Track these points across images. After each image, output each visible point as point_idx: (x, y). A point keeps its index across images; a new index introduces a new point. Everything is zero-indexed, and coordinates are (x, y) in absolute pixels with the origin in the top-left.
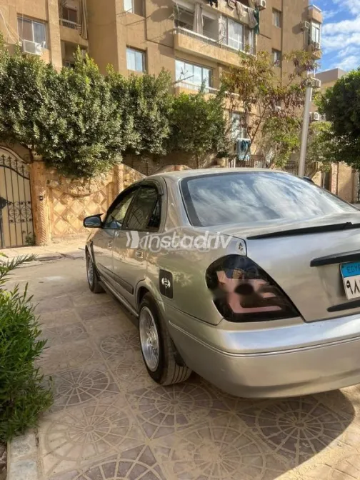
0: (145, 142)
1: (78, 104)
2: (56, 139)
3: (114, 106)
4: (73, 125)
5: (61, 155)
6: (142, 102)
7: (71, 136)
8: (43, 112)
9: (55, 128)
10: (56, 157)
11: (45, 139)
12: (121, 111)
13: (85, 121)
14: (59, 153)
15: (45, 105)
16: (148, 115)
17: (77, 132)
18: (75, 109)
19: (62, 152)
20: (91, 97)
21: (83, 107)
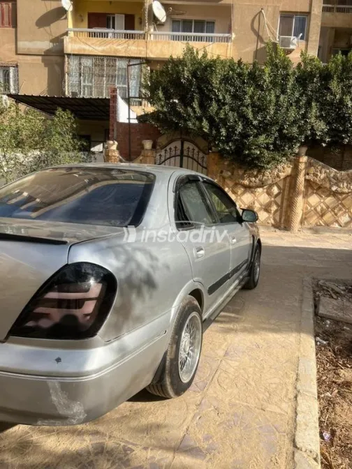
1: (251, 97)
2: (223, 132)
3: (297, 95)
4: (243, 117)
5: (230, 147)
6: (334, 85)
7: (240, 128)
8: (214, 106)
9: (224, 121)
10: (224, 149)
11: (214, 132)
12: (304, 99)
13: (255, 114)
14: (228, 145)
16: (341, 100)
17: (247, 123)
18: (248, 101)
19: (230, 144)
20: (270, 86)
21: (259, 99)
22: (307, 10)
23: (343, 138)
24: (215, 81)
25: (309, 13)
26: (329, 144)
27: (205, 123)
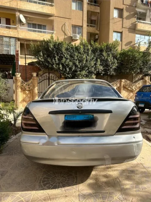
0: (105, 70)
1: (77, 56)
2: (68, 69)
3: (93, 56)
4: (74, 64)
5: (70, 75)
6: (104, 54)
7: (74, 68)
8: (64, 59)
9: (68, 65)
10: (68, 76)
11: (64, 70)
12: (95, 58)
13: (79, 63)
14: (69, 75)
15: (65, 57)
16: (107, 59)
17: (76, 66)
18: (76, 58)
19: (70, 74)
20: (83, 53)
21: (80, 57)
22: (81, 25)
23: (108, 72)
24: (63, 50)
25: (82, 26)
26: (104, 74)
27: (61, 66)
